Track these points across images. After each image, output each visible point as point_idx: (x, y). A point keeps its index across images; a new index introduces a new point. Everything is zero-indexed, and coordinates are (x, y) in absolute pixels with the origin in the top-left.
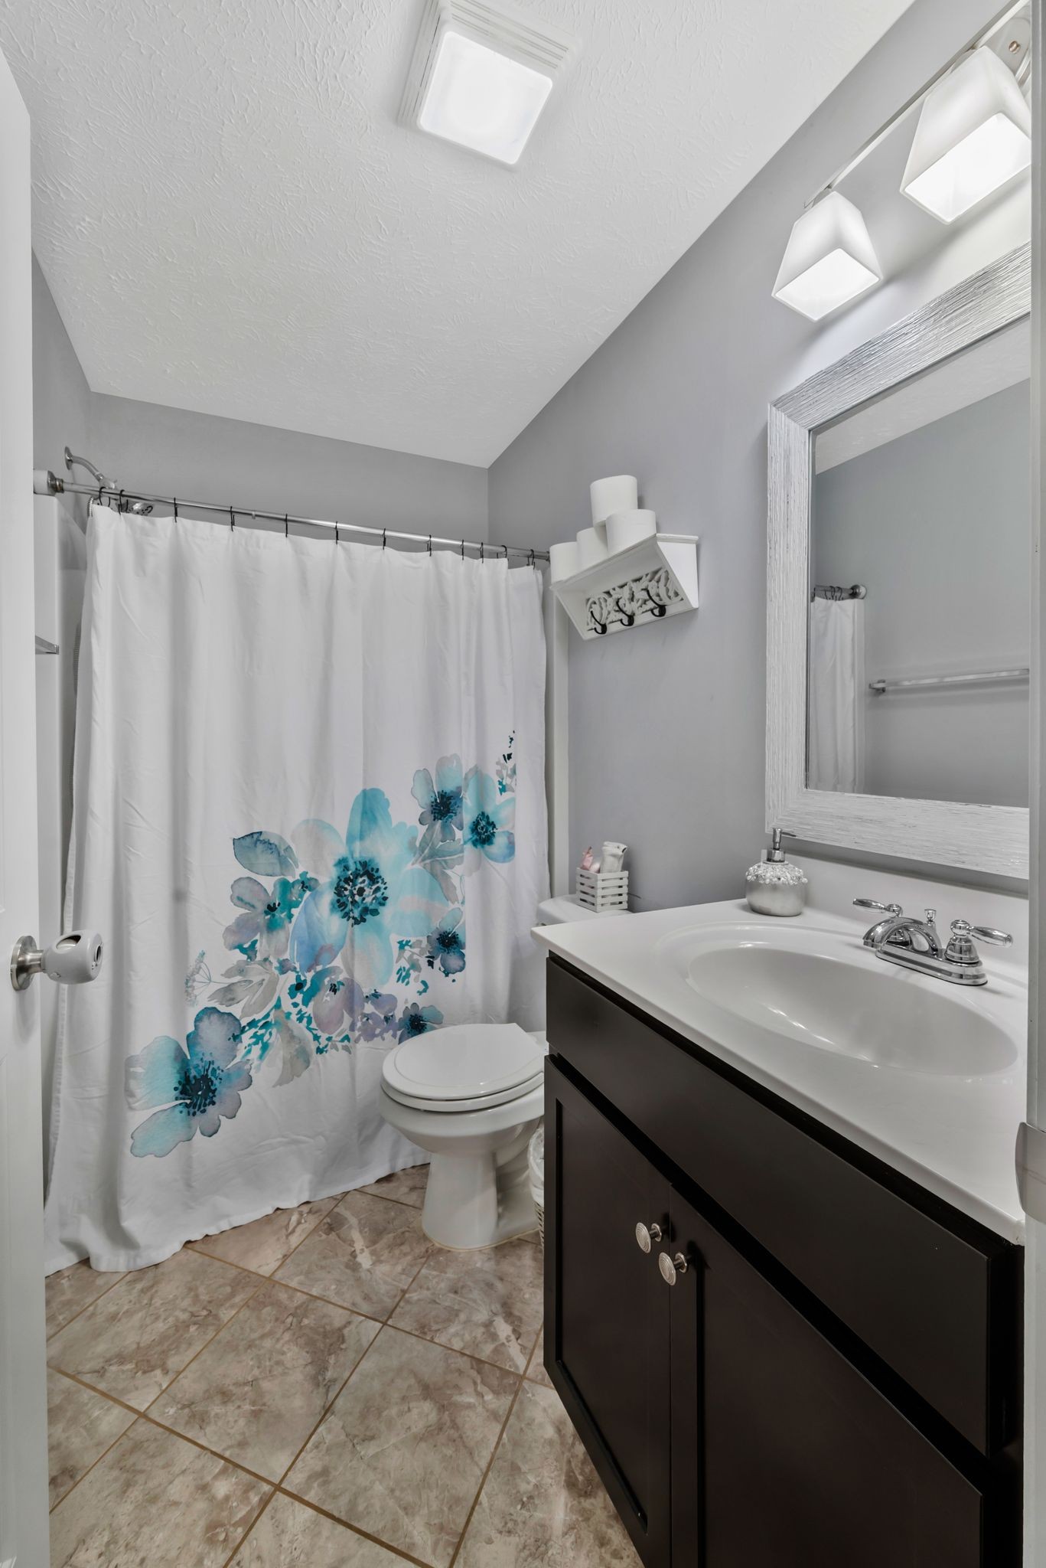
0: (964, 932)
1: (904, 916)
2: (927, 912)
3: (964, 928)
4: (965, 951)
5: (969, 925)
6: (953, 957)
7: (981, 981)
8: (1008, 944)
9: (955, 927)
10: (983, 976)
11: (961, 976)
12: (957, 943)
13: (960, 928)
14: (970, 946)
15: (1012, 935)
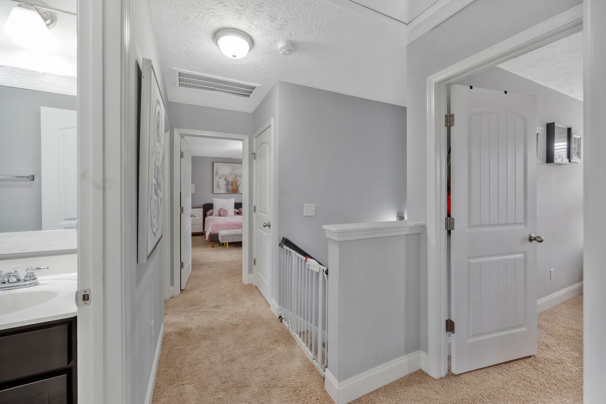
0: (31, 271)
1: (3, 273)
2: (14, 269)
3: (32, 269)
4: (32, 277)
5: (33, 268)
6: (27, 279)
7: (37, 283)
8: (48, 269)
9: (28, 270)
10: (38, 282)
11: (30, 284)
12: (28, 275)
13: (30, 270)
14: (33, 274)
15: (48, 266)
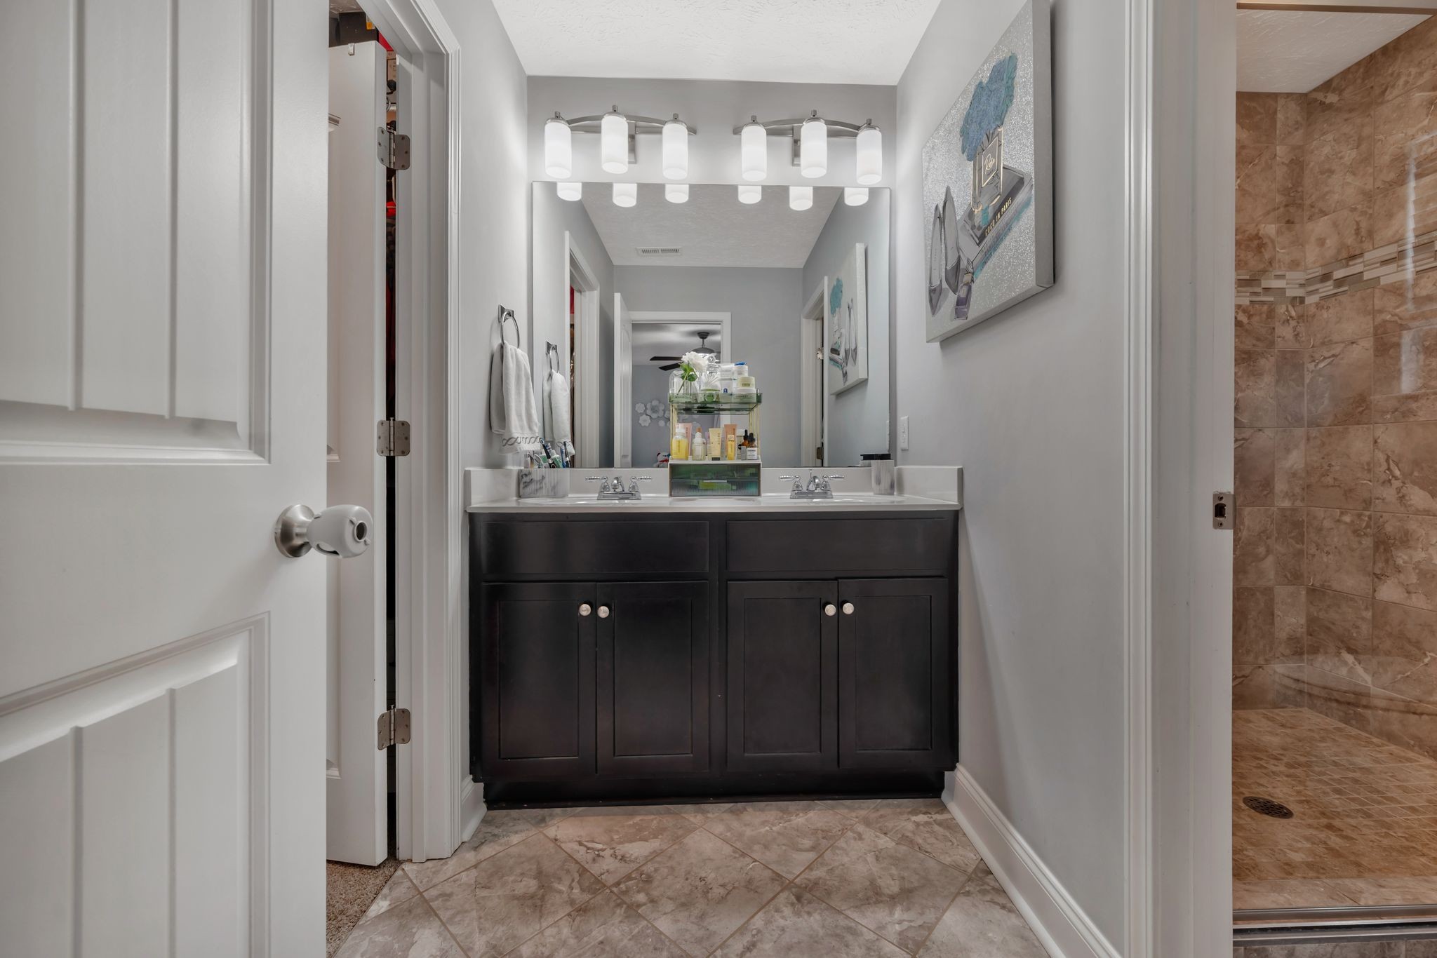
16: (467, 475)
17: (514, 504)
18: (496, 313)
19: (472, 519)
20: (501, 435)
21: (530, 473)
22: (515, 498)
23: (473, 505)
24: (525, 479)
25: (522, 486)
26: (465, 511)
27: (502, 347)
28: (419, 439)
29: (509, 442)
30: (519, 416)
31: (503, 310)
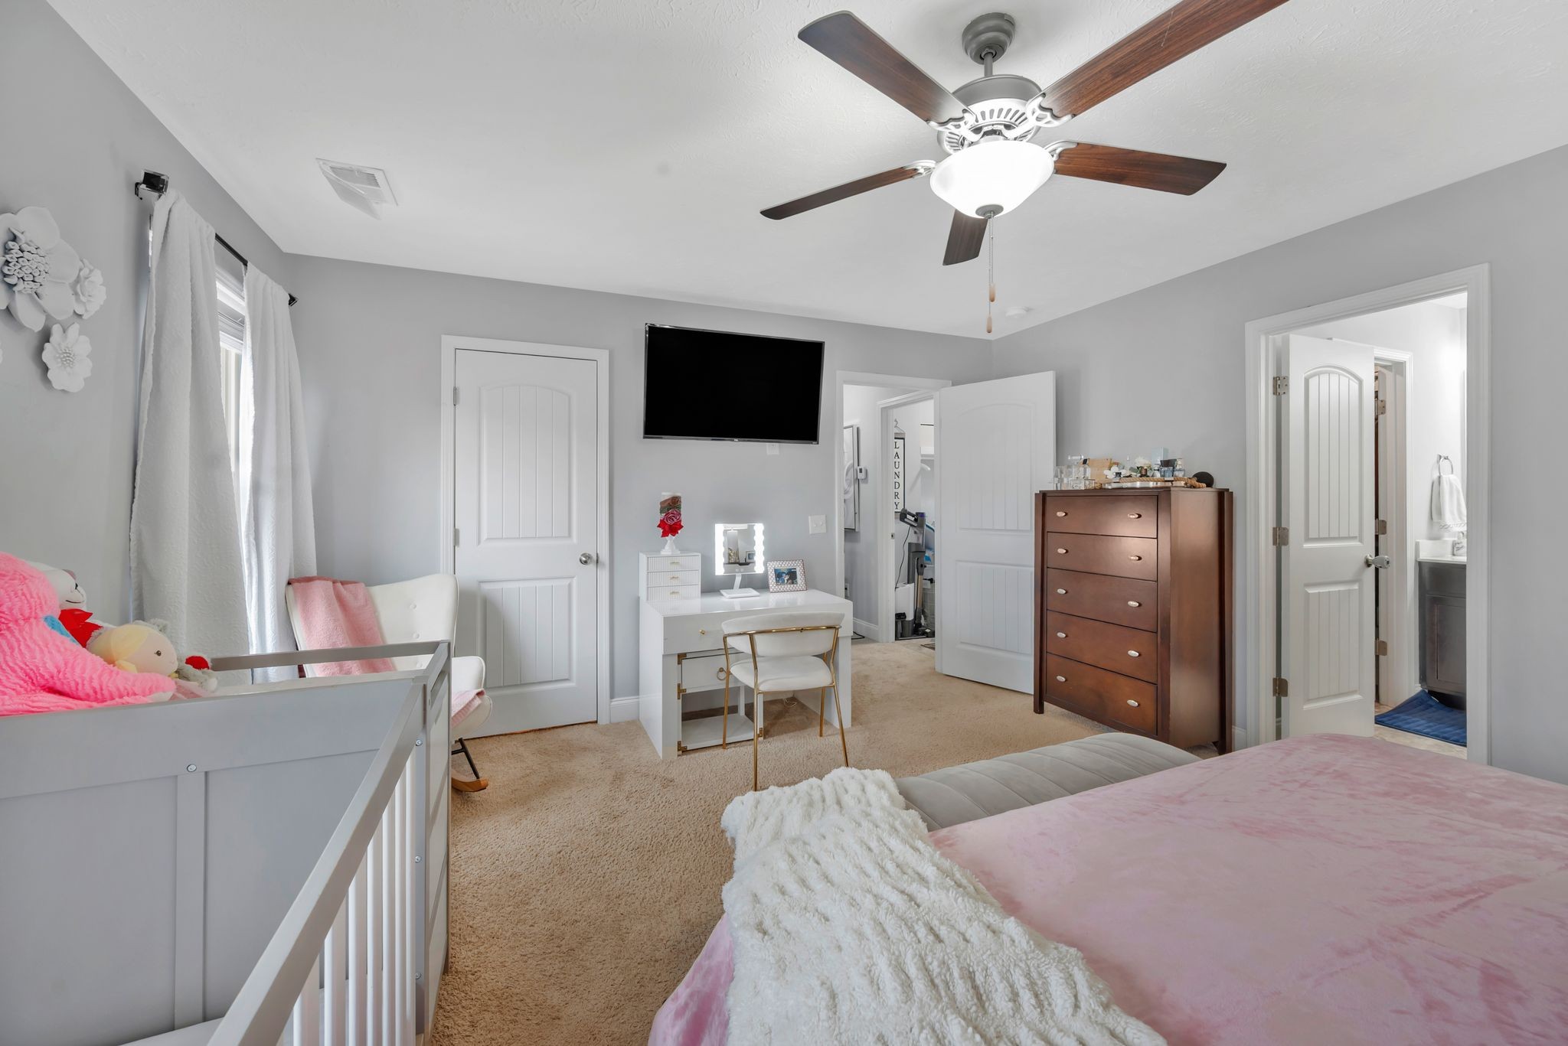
16: (1417, 545)
17: (1449, 559)
18: (1436, 458)
19: (1420, 565)
20: (1439, 523)
21: (1461, 543)
22: (1450, 556)
23: (1421, 558)
24: (1457, 546)
25: (1455, 549)
26: (1416, 561)
27: (1440, 477)
28: (1391, 527)
29: (1445, 527)
30: (1452, 513)
31: (1440, 457)
